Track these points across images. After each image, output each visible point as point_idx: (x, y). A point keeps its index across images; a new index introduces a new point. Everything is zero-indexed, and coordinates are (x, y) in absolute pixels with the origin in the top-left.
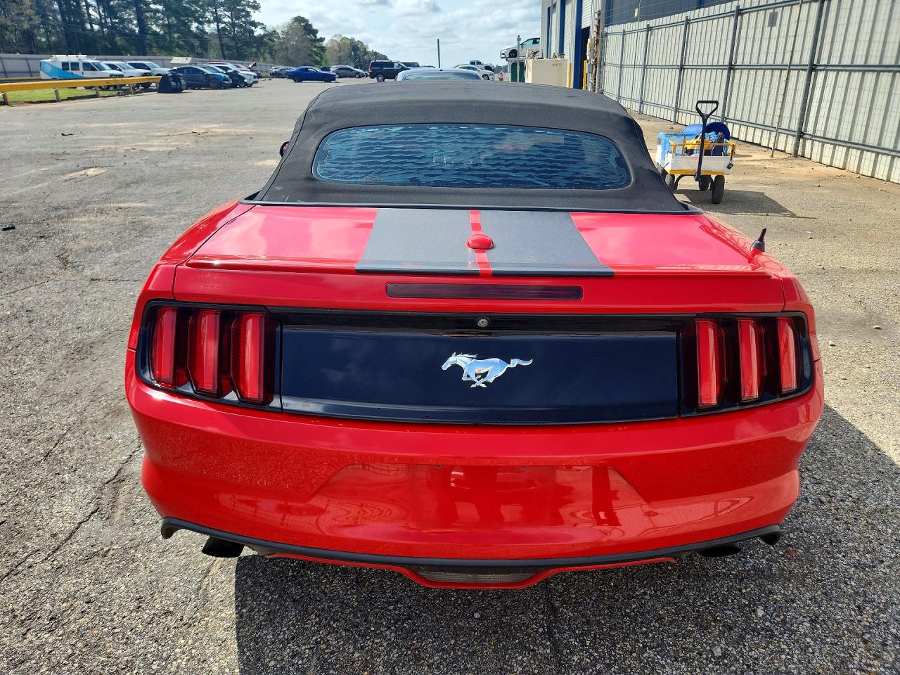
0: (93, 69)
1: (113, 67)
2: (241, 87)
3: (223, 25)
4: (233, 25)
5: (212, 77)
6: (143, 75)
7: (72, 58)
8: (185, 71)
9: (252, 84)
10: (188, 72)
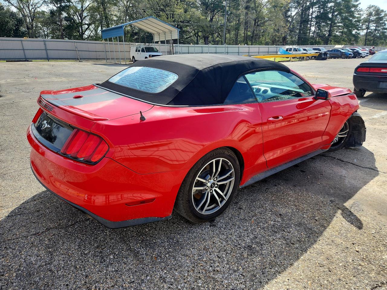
0: (296, 51)
1: (304, 50)
2: (358, 58)
3: (370, 30)
4: (375, 30)
5: (344, 53)
6: (315, 53)
7: (291, 47)
8: (333, 51)
9: (365, 57)
10: (334, 52)
